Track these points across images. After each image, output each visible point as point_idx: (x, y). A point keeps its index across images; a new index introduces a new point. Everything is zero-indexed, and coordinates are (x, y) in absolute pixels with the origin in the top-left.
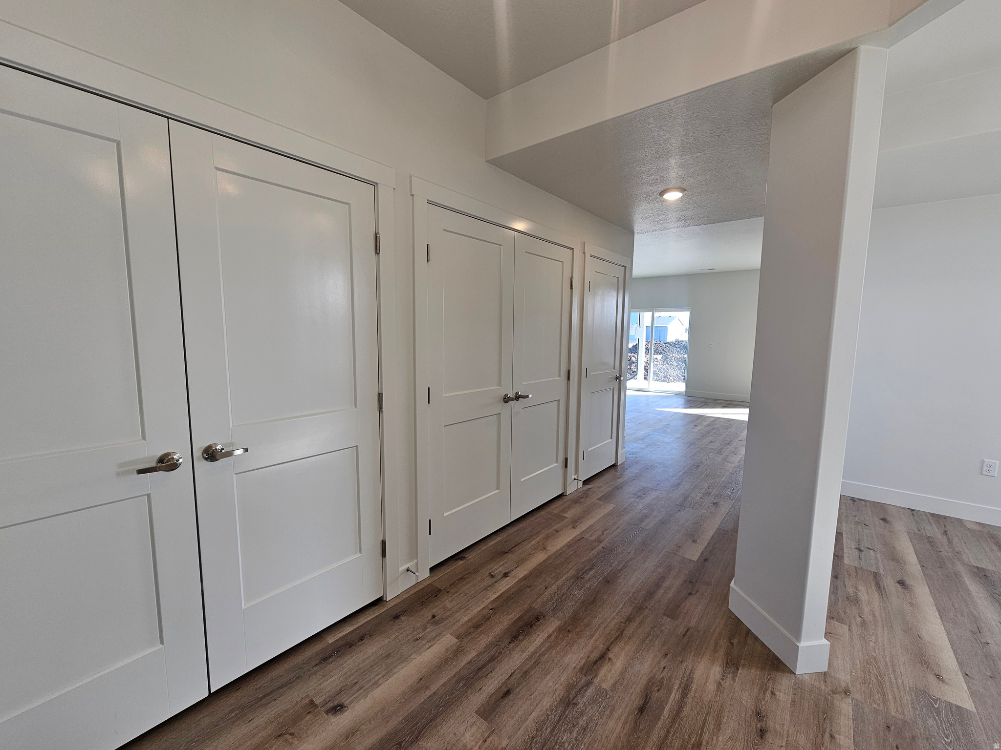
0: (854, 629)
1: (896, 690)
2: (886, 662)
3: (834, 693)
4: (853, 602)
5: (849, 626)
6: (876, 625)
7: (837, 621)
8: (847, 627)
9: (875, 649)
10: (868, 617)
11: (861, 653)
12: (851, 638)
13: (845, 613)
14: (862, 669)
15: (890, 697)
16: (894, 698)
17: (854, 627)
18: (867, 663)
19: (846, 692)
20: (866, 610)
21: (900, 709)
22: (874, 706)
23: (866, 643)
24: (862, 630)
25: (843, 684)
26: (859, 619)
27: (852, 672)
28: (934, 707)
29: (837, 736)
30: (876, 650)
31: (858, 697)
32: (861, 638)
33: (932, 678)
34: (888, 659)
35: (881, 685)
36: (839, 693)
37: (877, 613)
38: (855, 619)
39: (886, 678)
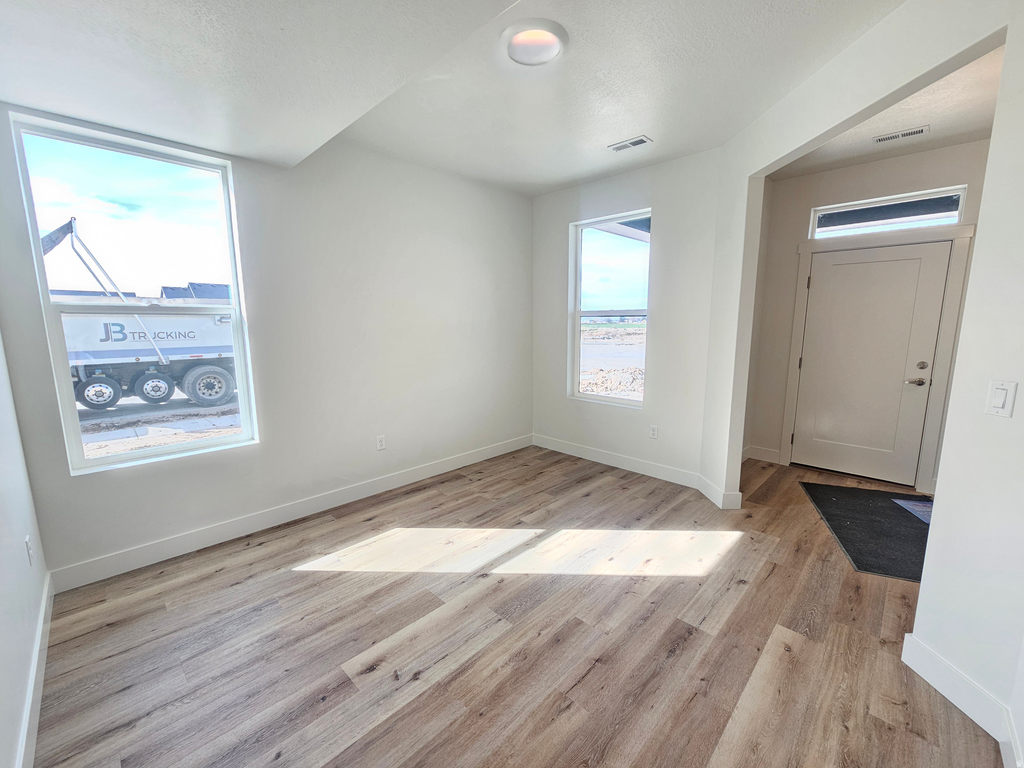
0: (862, 708)
1: (837, 641)
2: (835, 665)
3: (895, 642)
4: (852, 761)
5: (867, 713)
6: (830, 712)
7: (883, 722)
8: (870, 712)
9: (842, 680)
10: (836, 727)
11: (860, 677)
12: (868, 696)
13: (869, 738)
14: (863, 660)
15: (844, 637)
16: (840, 635)
17: (861, 711)
18: (856, 666)
19: (883, 642)
20: (834, 743)
21: (839, 629)
22: (860, 632)
23: (851, 687)
24: (850, 706)
25: (886, 648)
26: (851, 724)
27: (875, 658)
28: (809, 629)
29: (896, 617)
30: (841, 678)
31: (874, 639)
32: (855, 694)
33: (796, 649)
34: (832, 668)
35: (849, 646)
36: (890, 642)
37: (820, 732)
38: (856, 725)
39: (842, 651)
